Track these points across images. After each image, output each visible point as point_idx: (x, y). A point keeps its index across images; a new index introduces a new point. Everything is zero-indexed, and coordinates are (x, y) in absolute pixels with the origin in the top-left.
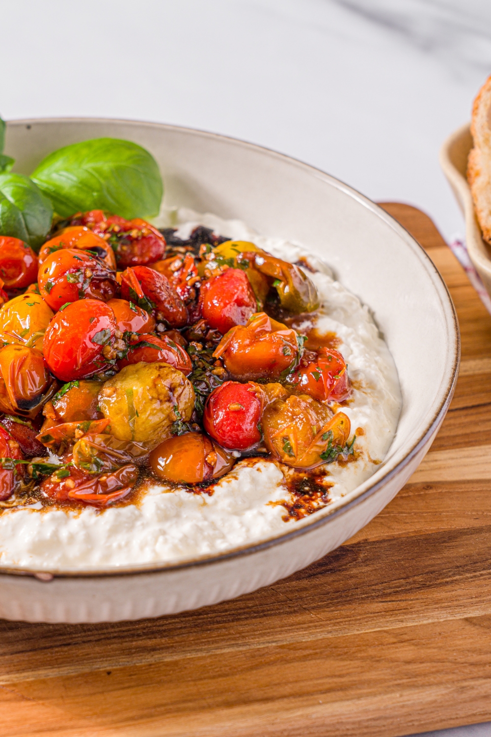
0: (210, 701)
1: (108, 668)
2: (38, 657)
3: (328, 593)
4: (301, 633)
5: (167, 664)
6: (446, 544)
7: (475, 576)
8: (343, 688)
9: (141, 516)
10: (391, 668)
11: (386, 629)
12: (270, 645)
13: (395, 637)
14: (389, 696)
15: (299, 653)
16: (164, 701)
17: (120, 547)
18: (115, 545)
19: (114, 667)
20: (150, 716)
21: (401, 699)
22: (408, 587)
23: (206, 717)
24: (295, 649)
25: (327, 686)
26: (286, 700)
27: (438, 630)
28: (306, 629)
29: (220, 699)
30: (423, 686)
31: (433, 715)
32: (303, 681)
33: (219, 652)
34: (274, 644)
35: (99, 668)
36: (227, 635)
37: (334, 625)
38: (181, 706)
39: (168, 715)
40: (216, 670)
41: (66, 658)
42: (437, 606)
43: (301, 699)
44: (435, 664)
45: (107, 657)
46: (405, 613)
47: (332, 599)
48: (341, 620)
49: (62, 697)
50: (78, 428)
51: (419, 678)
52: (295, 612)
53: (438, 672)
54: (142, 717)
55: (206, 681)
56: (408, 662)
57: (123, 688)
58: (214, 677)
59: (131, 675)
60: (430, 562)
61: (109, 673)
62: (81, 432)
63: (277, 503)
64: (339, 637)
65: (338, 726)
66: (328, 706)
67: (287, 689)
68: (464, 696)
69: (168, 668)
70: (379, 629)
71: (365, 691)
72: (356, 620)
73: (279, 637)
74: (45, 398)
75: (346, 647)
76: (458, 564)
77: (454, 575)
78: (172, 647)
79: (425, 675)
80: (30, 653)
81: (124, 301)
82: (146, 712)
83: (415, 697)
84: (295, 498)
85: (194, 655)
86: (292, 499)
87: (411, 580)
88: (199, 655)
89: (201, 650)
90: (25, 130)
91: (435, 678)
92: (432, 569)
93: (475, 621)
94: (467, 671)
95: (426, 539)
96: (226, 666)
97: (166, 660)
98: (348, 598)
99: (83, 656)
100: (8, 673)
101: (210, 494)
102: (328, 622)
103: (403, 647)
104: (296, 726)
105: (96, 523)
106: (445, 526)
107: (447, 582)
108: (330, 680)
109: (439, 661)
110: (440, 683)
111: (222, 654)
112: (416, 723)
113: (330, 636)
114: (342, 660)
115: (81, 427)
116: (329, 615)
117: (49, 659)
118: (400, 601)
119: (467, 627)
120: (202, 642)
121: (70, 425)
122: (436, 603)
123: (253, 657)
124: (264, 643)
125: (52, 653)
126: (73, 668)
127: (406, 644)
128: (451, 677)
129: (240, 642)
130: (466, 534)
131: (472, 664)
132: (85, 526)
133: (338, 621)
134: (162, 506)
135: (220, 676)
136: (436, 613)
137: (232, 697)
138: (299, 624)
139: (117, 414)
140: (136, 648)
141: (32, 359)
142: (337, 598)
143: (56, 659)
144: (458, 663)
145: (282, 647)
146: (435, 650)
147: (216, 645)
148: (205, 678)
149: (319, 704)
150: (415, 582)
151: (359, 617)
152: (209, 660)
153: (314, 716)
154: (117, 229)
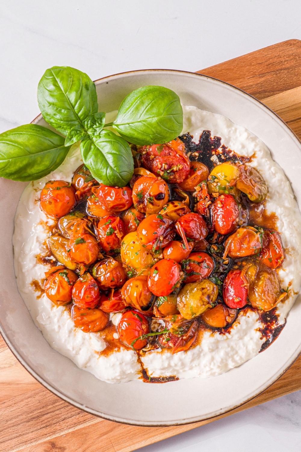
8: (286, 385)
9: (202, 350)
17: (196, 366)
43: (270, 393)
101: (229, 332)
105: (185, 358)
132: (180, 360)
139: (187, 315)
149: (278, 395)
154: (166, 167)
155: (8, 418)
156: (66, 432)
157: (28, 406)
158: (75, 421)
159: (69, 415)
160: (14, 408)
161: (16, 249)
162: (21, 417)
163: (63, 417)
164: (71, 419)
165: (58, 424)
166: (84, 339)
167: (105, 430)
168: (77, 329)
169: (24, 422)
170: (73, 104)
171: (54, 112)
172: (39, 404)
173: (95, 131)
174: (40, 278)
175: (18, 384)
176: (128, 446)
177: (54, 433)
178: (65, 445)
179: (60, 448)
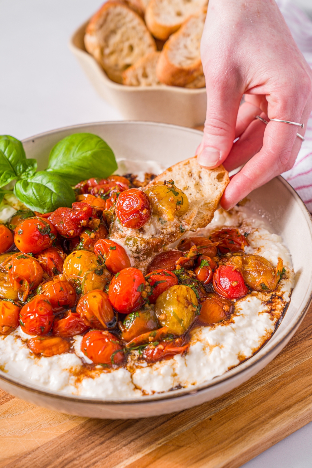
0: (264, 417)
1: (209, 417)
4: (283, 368)
5: (234, 405)
12: (274, 379)
15: (289, 379)
16: (244, 425)
19: (211, 415)
20: (242, 435)
23: (268, 426)
24: (286, 377)
26: (297, 405)
28: (285, 365)
29: (267, 415)
32: (298, 392)
33: (253, 390)
34: (275, 378)
35: (204, 418)
37: (296, 359)
38: (253, 424)
39: (250, 432)
40: (258, 400)
41: (186, 418)
43: (303, 402)
45: (205, 411)
48: (297, 355)
49: (196, 440)
54: (238, 437)
55: (256, 407)
57: (222, 425)
58: (258, 405)
59: (221, 417)
61: (210, 419)
63: (263, 312)
64: (302, 364)
67: (294, 399)
69: (236, 407)
72: (304, 353)
73: (276, 373)
75: (307, 368)
78: (231, 395)
80: (168, 422)
82: (239, 434)
84: (270, 307)
86: (268, 308)
88: (246, 395)
90: (32, 143)
96: (261, 397)
97: (232, 403)
98: (294, 342)
99: (193, 414)
100: (164, 436)
102: (293, 358)
111: (255, 391)
113: (297, 365)
114: (309, 375)
116: (291, 354)
117: (179, 422)
120: (243, 388)
123: (270, 387)
124: (270, 379)
126: (192, 422)
129: (260, 382)
133: (296, 356)
135: (261, 403)
137: (272, 412)
138: (280, 364)
143: (182, 421)
145: (279, 378)
147: (250, 387)
151: (304, 351)
152: (251, 397)
170: (3, 150)
173: (28, 174)
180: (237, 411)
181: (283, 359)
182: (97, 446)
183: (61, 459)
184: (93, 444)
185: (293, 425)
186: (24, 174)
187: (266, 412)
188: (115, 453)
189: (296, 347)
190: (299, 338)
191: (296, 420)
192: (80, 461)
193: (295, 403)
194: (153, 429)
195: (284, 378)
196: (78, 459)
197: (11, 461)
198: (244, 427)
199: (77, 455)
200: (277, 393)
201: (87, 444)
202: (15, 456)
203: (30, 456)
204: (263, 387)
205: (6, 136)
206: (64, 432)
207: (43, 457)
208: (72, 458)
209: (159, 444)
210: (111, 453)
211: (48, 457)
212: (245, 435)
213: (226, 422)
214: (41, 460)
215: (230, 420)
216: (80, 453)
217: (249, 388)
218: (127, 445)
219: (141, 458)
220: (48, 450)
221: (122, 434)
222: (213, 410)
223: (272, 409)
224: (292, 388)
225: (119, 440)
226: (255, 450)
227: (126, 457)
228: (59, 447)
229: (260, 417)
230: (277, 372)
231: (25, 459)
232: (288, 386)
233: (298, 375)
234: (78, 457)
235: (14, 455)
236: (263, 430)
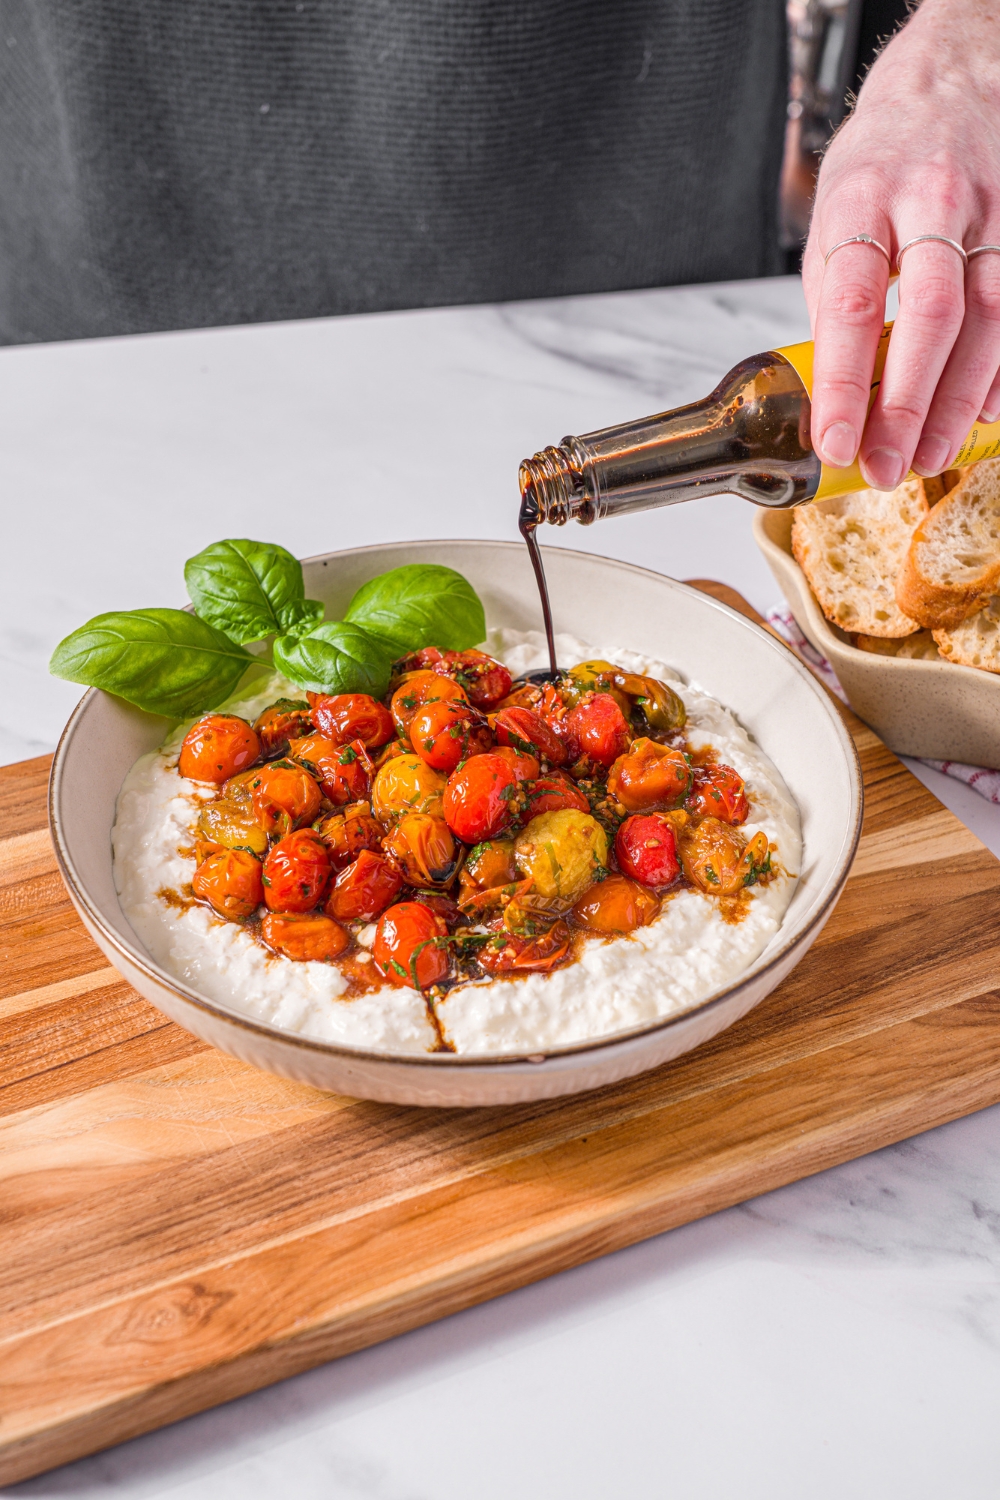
0: (695, 1150)
1: (583, 1135)
2: (508, 1137)
3: (771, 1017)
4: (759, 1063)
5: (640, 1120)
6: (868, 945)
7: (907, 974)
8: (819, 1113)
9: (587, 973)
10: (858, 1084)
11: (840, 1044)
12: (733, 1082)
13: (852, 1052)
14: (866, 1113)
15: (765, 1086)
16: (650, 1160)
17: (576, 1010)
18: (571, 1009)
19: (588, 1133)
20: (642, 1177)
21: (878, 1114)
22: (847, 997)
23: (698, 1168)
24: (760, 1081)
25: (803, 1115)
26: (768, 1136)
27: (890, 1036)
28: (762, 1058)
29: (703, 1147)
30: (896, 1096)
31: (906, 1124)
32: (778, 1113)
33: (685, 1098)
34: (737, 1080)
35: (573, 1137)
36: (687, 1079)
37: (789, 1050)
38: (669, 1161)
39: (659, 1173)
40: (690, 1117)
41: (536, 1132)
42: (881, 1012)
43: (783, 1132)
44: (899, 1072)
45: (577, 1124)
46: (853, 1025)
47: (777, 1023)
48: (794, 1043)
49: (547, 1174)
50: (504, 893)
51: (890, 1090)
52: (745, 1043)
53: (904, 1080)
54: (634, 1180)
55: (684, 1131)
56: (873, 1075)
57: (606, 1153)
58: (689, 1126)
59: (607, 1139)
60: (858, 968)
61: (585, 1140)
62: (507, 897)
64: (798, 1061)
65: (822, 1152)
66: (811, 1134)
67: (766, 1125)
68: (936, 1099)
69: (642, 1124)
70: (833, 1046)
71: (842, 1112)
72: (808, 1040)
73: (739, 1072)
74: (457, 865)
75: (808, 1070)
76: (888, 964)
77: (887, 976)
78: (637, 1101)
79: (894, 1085)
80: (498, 1134)
81: (508, 748)
82: (636, 1174)
83: (891, 1109)
85: (662, 1106)
87: (846, 989)
88: (667, 1105)
89: (666, 1100)
90: (322, 569)
91: (904, 1087)
92: (863, 973)
93: (922, 1021)
94: (932, 1073)
95: (848, 944)
96: (697, 1112)
97: (636, 1116)
99: (552, 1127)
100: (484, 1159)
103: (863, 1059)
104: (784, 1160)
105: (546, 989)
106: (861, 927)
107: (883, 985)
108: (801, 1108)
109: (902, 1068)
110: (910, 1092)
111: (689, 1100)
112: (892, 1134)
113: (787, 1061)
114: (808, 1084)
115: (507, 891)
116: (779, 1040)
118: (844, 1012)
119: (918, 1028)
120: (665, 1091)
121: (493, 891)
122: (879, 1009)
123: (721, 1097)
124: (726, 1081)
125: (520, 1130)
126: (546, 1141)
127: (865, 1056)
128: (918, 1082)
129: (702, 1084)
130: (884, 931)
131: (934, 1066)
132: (536, 994)
133: (791, 1044)
134: (608, 960)
135: (695, 1123)
136: (883, 1019)
137: (714, 1143)
138: (753, 1055)
139: (541, 871)
140: (602, 1109)
141: (438, 827)
142: (781, 1021)
143: (526, 1136)
144: (922, 1067)
145: (745, 1082)
146: (895, 1058)
147: (680, 1092)
148: (681, 1128)
149: (803, 1134)
150: (851, 990)
151: (810, 1037)
152: (679, 1109)
153: (800, 1147)
154: (460, 666)
155: (70, 1241)
156: (236, 1257)
157: (128, 1210)
158: (261, 1231)
159: (242, 1220)
160: (88, 1219)
161: (120, 849)
162: (108, 1237)
163: (225, 1227)
164: (247, 1228)
165: (212, 1242)
166: (290, 975)
167: (345, 1244)
168: (272, 961)
169: (116, 1246)
170: (260, 574)
171: (222, 586)
172: (158, 1204)
173: (304, 628)
174: (178, 882)
175: (100, 1168)
176: (413, 1273)
177: (201, 1261)
178: (230, 1287)
179: (219, 1294)
180: (642, 1133)
181: (762, 1047)
182: (345, 1159)
183: (268, 1175)
184: (338, 1156)
185: (756, 1176)
186: (295, 627)
187: (702, 1141)
188: (380, 1177)
189: (794, 1028)
190: (805, 1011)
191: (761, 1167)
192: (306, 1182)
193: (765, 1133)
194: (463, 1144)
195: (754, 1083)
196: (302, 1178)
197: (171, 1164)
198: (649, 1164)
199: (304, 1171)
200: (733, 1110)
201: (326, 1153)
202: (182, 1157)
203: (211, 1160)
204: (707, 1094)
205: (273, 547)
206: (287, 1126)
207: (235, 1165)
208: (292, 1176)
209: (469, 1172)
210: (370, 1176)
211: (244, 1168)
212: (647, 1179)
213: (614, 1150)
214: (230, 1171)
215: (623, 1146)
216: (309, 1169)
217: (677, 1093)
218: (405, 1165)
219: (428, 1194)
220: (248, 1154)
221: (401, 1145)
222: (595, 1124)
223: (714, 1138)
224: (764, 1104)
225: (391, 1155)
226: (665, 1212)
227: (399, 1187)
228: (271, 1152)
229: (688, 1149)
230: (742, 1070)
231: (200, 1165)
232: (758, 1100)
233: (786, 1081)
234: (304, 1174)
235: (179, 1154)
236: (686, 1173)
